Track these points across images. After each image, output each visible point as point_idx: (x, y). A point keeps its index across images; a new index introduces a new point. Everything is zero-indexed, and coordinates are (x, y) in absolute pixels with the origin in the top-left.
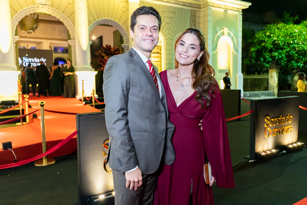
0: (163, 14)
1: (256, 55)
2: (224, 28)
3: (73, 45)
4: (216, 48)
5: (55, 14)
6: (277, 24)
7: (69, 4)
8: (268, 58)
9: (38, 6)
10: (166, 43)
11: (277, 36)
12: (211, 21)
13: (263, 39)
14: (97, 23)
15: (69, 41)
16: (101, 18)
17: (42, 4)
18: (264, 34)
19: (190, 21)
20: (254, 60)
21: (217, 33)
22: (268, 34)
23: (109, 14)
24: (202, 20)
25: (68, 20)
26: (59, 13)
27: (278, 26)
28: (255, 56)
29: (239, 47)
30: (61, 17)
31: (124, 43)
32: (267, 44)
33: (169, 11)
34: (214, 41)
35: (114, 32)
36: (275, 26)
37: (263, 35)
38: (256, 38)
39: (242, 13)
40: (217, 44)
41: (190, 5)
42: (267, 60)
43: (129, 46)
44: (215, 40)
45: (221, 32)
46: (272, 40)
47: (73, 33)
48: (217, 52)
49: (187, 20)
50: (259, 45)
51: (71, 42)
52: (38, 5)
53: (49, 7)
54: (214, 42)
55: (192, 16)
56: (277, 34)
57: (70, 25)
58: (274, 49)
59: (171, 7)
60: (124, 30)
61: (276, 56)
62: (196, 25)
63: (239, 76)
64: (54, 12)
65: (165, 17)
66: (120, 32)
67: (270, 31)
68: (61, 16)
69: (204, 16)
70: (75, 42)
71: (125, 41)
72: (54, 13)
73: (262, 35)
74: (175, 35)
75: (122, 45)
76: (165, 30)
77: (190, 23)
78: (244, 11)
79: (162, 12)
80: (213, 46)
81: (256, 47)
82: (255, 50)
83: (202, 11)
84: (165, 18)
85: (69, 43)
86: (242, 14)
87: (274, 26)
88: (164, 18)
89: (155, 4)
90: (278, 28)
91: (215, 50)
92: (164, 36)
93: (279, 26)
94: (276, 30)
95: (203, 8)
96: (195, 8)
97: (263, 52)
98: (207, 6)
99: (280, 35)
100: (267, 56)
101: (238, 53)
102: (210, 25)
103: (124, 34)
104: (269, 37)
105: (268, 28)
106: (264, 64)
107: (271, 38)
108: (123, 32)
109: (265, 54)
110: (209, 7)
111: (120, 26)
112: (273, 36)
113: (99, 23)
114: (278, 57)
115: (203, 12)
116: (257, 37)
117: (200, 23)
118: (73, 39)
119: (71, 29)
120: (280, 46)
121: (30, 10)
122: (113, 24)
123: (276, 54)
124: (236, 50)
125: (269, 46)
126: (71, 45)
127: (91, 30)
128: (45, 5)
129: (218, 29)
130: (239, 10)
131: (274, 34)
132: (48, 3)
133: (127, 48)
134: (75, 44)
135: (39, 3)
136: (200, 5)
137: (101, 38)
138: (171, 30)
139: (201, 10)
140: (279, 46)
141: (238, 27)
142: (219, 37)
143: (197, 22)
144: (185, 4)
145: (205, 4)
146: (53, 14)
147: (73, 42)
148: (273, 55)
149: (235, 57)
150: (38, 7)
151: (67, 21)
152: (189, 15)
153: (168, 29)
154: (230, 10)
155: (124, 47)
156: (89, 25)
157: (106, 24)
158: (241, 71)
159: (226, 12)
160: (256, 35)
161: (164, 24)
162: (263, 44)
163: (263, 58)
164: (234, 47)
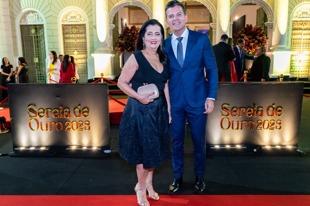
3: (215, 27)
14: (239, 4)
15: (210, 24)
31: (268, 21)
35: (257, 10)
43: (273, 23)
47: (215, 16)
51: (212, 24)
57: (213, 9)
60: (269, 6)
66: (264, 9)
70: (216, 24)
71: (269, 19)
75: (265, 23)
85: (211, 26)
103: (268, 11)
108: (267, 9)
111: (264, 3)
113: (242, 2)
118: (214, 21)
119: (213, 12)
122: (256, 2)
126: (212, 27)
127: (232, 11)
133: (271, 26)
134: (216, 26)
137: (244, 18)
147: (215, 24)
151: (210, 5)
155: (268, 26)
156: (230, 7)
157: (249, 3)
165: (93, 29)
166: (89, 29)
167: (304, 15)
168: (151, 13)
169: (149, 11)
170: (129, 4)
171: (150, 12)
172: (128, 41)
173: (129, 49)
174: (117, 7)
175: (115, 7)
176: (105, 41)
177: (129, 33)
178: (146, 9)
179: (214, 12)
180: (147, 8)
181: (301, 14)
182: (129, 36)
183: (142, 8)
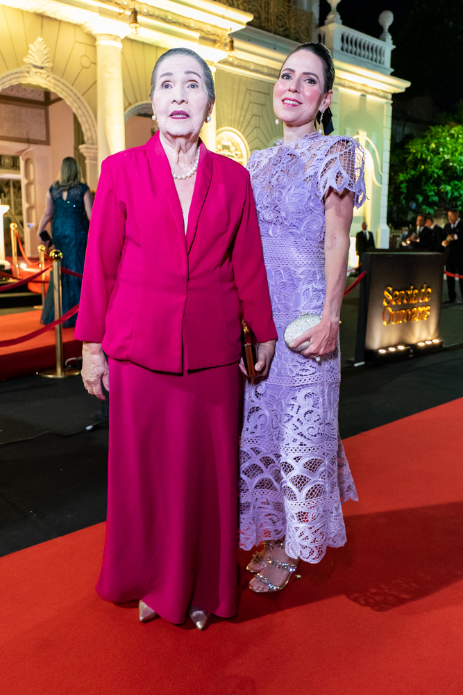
0: (248, 95)
1: (407, 187)
2: (360, 132)
3: (91, 155)
5: (57, 88)
6: (451, 128)
7: (83, 67)
8: (432, 196)
9: (28, 70)
11: (450, 152)
12: (337, 117)
13: (424, 156)
14: (134, 112)
15: (81, 146)
16: (142, 100)
17: (35, 67)
18: (425, 145)
20: (404, 198)
22: (433, 146)
25: (82, 102)
26: (67, 87)
27: (452, 132)
28: (405, 191)
29: (384, 171)
30: (69, 95)
32: (431, 168)
33: (259, 90)
36: (446, 131)
37: (424, 149)
38: (410, 153)
39: (392, 102)
42: (430, 200)
46: (440, 159)
47: (90, 131)
50: (414, 169)
51: (88, 148)
52: (28, 67)
53: (48, 74)
56: (450, 147)
57: (86, 113)
58: (444, 178)
59: (262, 81)
61: (447, 193)
63: (383, 230)
64: (57, 83)
65: (251, 102)
67: (436, 141)
68: (70, 92)
70: (97, 149)
72: (57, 86)
73: (422, 147)
74: (269, 142)
76: (251, 130)
78: (395, 97)
79: (246, 93)
81: (409, 172)
82: (407, 179)
84: (251, 104)
85: (82, 151)
86: (392, 105)
87: (443, 131)
88: (249, 104)
90: (452, 136)
92: (249, 144)
93: (455, 131)
94: (448, 139)
97: (423, 184)
99: (456, 150)
100: (430, 191)
101: (381, 183)
104: (435, 152)
105: (433, 133)
106: (424, 207)
107: (440, 156)
109: (426, 188)
112: (443, 152)
113: (139, 110)
114: (453, 193)
116: (412, 152)
118: (90, 142)
119: (87, 121)
120: (456, 173)
121: (12, 77)
123: (449, 188)
124: (379, 177)
125: (436, 171)
126: (85, 154)
128: (42, 68)
130: (386, 95)
131: (444, 146)
132: (47, 65)
134: (97, 154)
135: (31, 64)
138: (261, 130)
140: (454, 173)
141: (385, 129)
146: (54, 88)
147: (92, 149)
148: (442, 190)
149: (376, 192)
150: (28, 72)
151: (80, 104)
153: (256, 127)
154: (371, 93)
158: (385, 220)
159: (363, 97)
160: (410, 147)
161: (248, 116)
162: (423, 167)
163: (421, 195)
164: (375, 171)
167: (225, 150)
179: (89, 120)
181: (221, 148)
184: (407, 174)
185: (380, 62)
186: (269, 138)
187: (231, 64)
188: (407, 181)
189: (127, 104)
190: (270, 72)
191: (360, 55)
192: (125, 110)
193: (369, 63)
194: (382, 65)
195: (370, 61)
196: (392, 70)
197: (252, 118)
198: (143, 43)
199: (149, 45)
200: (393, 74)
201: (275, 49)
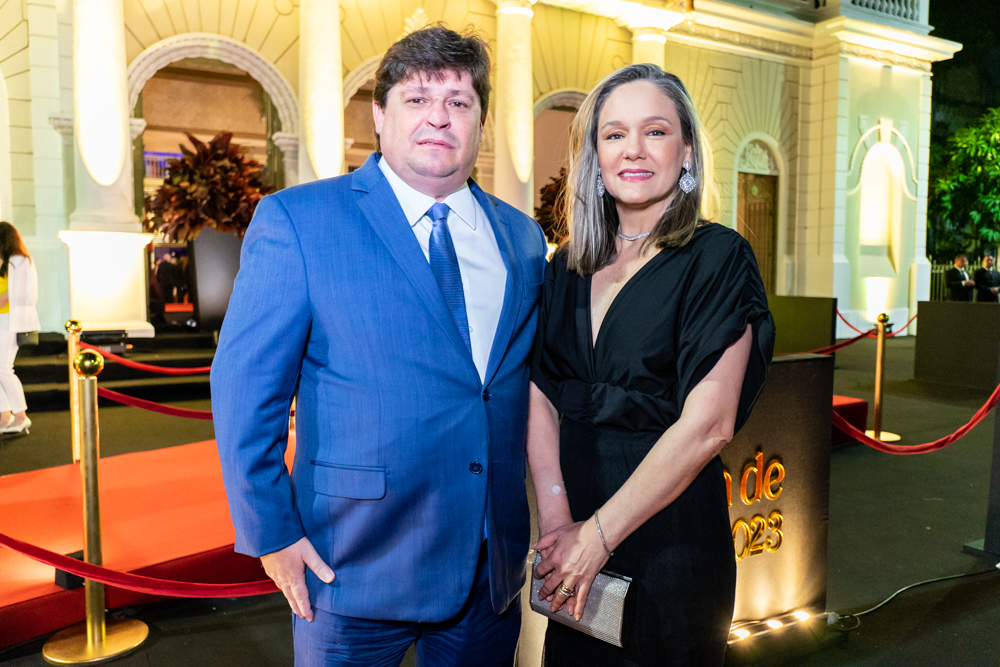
0: (710, 75)
1: (953, 201)
2: (882, 120)
3: (485, 165)
4: (859, 180)
8: (997, 212)
10: (715, 162)
12: (846, 99)
13: (979, 154)
14: (547, 104)
16: (558, 87)
18: (981, 137)
19: (782, 97)
20: (947, 217)
21: (861, 134)
22: (996, 136)
23: (577, 76)
24: (815, 95)
28: (950, 207)
29: (920, 177)
32: (995, 170)
33: (727, 67)
34: (852, 157)
37: (981, 142)
38: (956, 149)
39: (932, 74)
40: (861, 168)
41: (783, 49)
42: (994, 219)
44: (855, 155)
45: (874, 132)
48: (859, 192)
49: (773, 94)
50: (965, 172)
54: (853, 163)
55: (787, 81)
59: (731, 54)
62: (797, 108)
63: (920, 266)
65: (715, 84)
69: (824, 83)
70: (493, 157)
73: (978, 140)
74: (740, 138)
76: (714, 124)
77: (781, 103)
78: (937, 67)
79: (708, 70)
80: (850, 173)
81: (955, 177)
82: (952, 188)
83: (817, 67)
84: (715, 87)
86: (932, 78)
88: (712, 88)
89: (690, 44)
91: (855, 187)
95: (820, 57)
96: (797, 56)
97: (980, 195)
98: (837, 53)
100: (994, 205)
101: (917, 196)
102: (844, 108)
105: (995, 118)
106: (984, 231)
109: (987, 201)
110: (841, 55)
113: (552, 101)
115: (821, 69)
116: (961, 148)
117: (809, 104)
124: (913, 186)
129: (864, 123)
130: (923, 64)
134: (493, 163)
136: (811, 50)
138: (730, 123)
139: (814, 63)
141: (921, 115)
142: (866, 147)
143: (800, 100)
144: (770, 46)
145: (830, 46)
147: (487, 157)
149: (908, 207)
152: (781, 78)
153: (722, 119)
154: (899, 64)
157: (568, 105)
158: (924, 250)
159: (887, 70)
160: (958, 139)
161: (711, 104)
162: (979, 169)
163: (979, 212)
164: (907, 177)
165: (30, 128)
166: (11, 126)
168: (287, 97)
169: (282, 87)
170: (205, 50)
171: (283, 91)
172: (223, 190)
173: (226, 219)
174: (156, 55)
175: (150, 54)
176: (116, 182)
177: (219, 158)
178: (269, 77)
180: (274, 77)
182: (224, 169)
183: (255, 74)
184: (954, 181)
185: (912, 18)
186: (741, 134)
187: (686, 32)
188: (952, 192)
189: (537, 93)
190: (743, 40)
191: (880, 9)
192: (535, 101)
193: (895, 20)
194: (915, 22)
195: (897, 17)
196: (932, 28)
197: (716, 106)
198: (562, 9)
199: (570, 11)
200: (932, 34)
201: (751, 7)
